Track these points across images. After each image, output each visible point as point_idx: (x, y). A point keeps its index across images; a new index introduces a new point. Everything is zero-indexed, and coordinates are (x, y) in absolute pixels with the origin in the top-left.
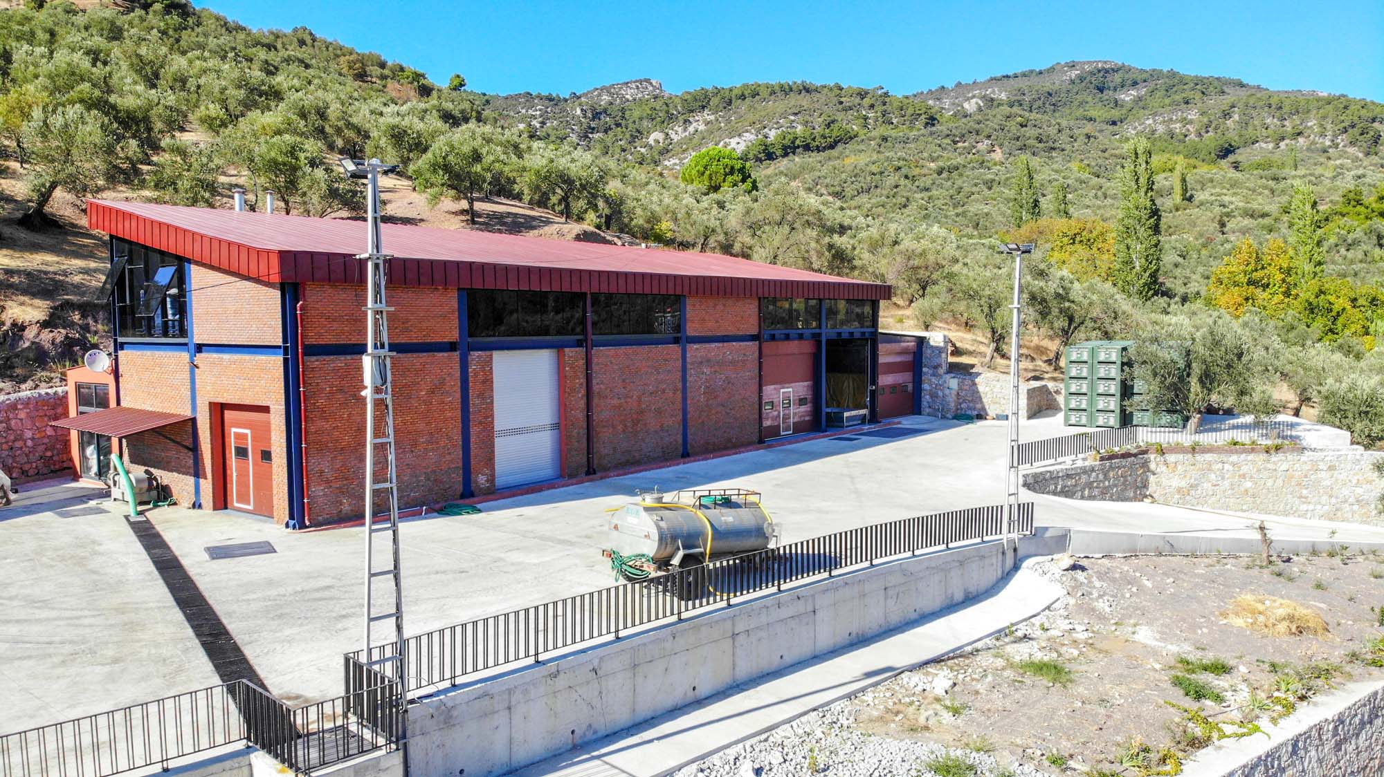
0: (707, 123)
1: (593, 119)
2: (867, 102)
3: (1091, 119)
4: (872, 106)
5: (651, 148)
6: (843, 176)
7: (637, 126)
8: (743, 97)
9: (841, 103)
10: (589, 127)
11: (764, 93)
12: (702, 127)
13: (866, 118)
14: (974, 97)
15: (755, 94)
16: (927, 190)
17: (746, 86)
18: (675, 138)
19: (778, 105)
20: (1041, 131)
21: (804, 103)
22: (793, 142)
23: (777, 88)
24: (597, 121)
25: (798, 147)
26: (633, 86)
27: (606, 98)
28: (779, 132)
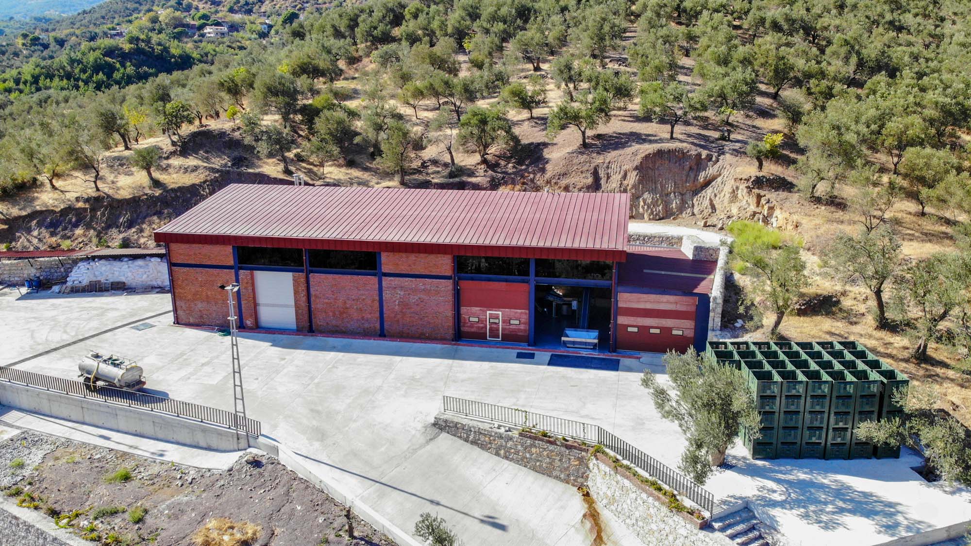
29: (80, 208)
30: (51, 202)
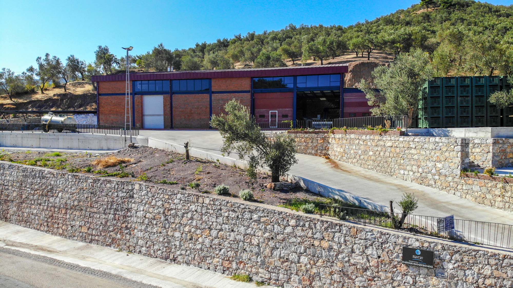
29: (55, 99)
30: (40, 97)
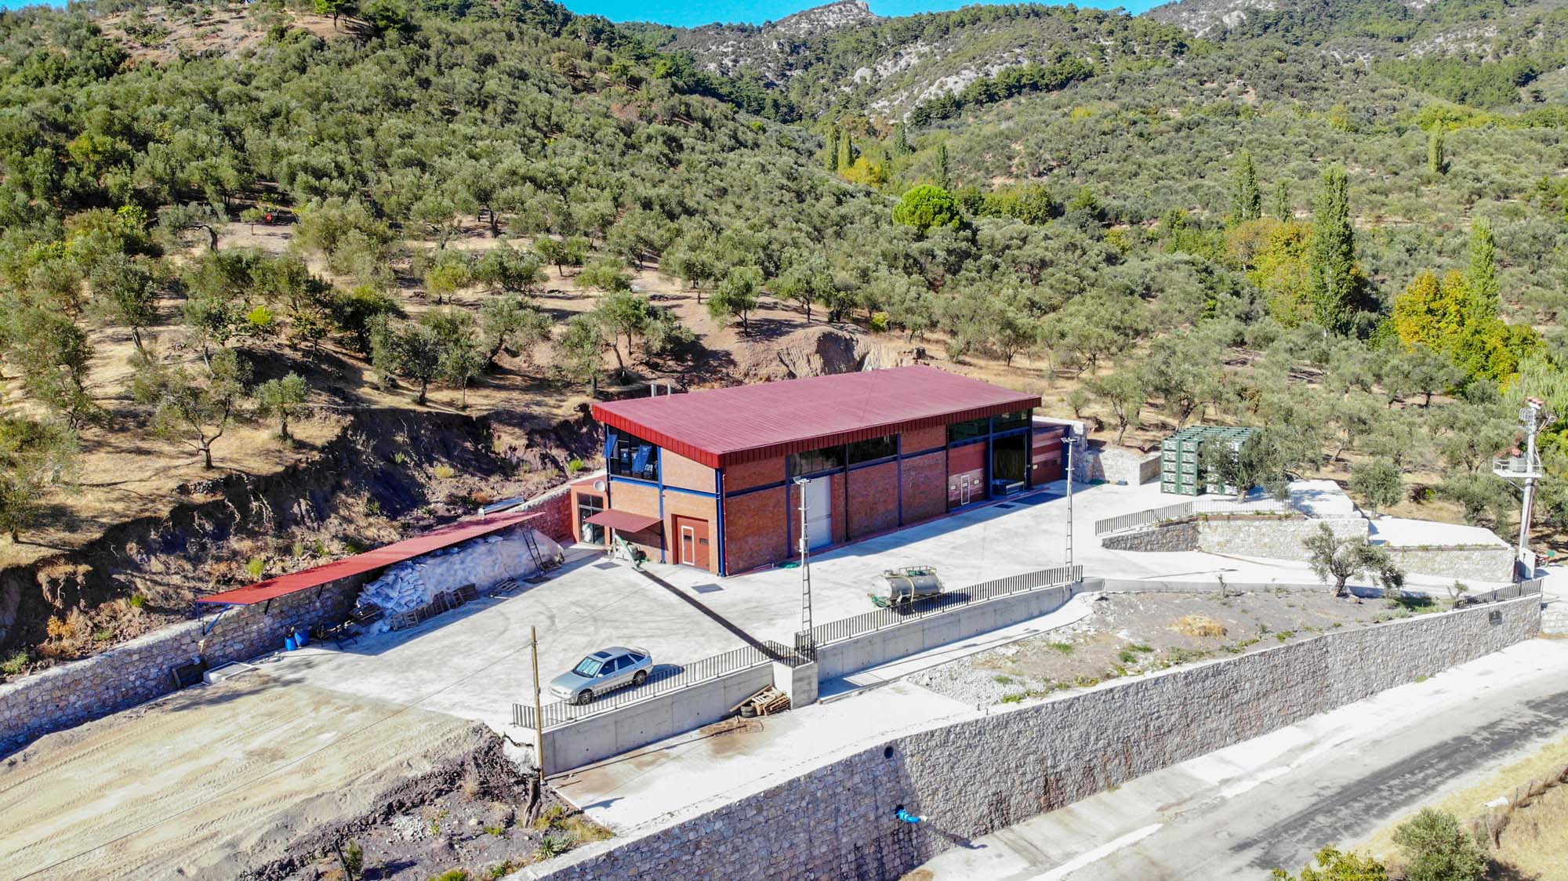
0: (920, 56)
1: (791, 54)
2: (1105, 26)
3: (1373, 36)
4: (1111, 33)
5: (857, 86)
6: (1070, 138)
7: (840, 61)
8: (961, 24)
9: (1075, 30)
10: (788, 64)
11: (987, 19)
12: (915, 61)
13: (1102, 50)
14: (1234, 9)
15: (976, 20)
16: (1163, 152)
17: (965, 10)
18: (885, 74)
19: (999, 34)
20: (1301, 67)
21: (1032, 32)
22: (1019, 81)
23: (1001, 12)
24: (795, 56)
25: (1024, 86)
26: (836, 9)
27: (805, 26)
28: (1003, 68)
